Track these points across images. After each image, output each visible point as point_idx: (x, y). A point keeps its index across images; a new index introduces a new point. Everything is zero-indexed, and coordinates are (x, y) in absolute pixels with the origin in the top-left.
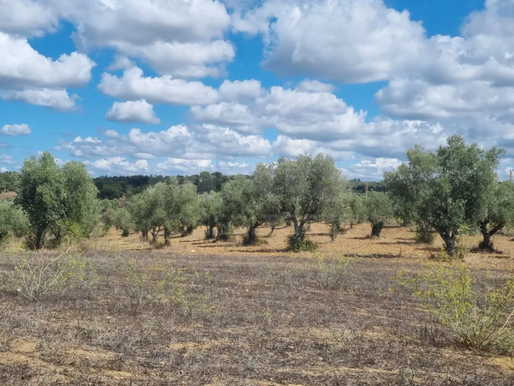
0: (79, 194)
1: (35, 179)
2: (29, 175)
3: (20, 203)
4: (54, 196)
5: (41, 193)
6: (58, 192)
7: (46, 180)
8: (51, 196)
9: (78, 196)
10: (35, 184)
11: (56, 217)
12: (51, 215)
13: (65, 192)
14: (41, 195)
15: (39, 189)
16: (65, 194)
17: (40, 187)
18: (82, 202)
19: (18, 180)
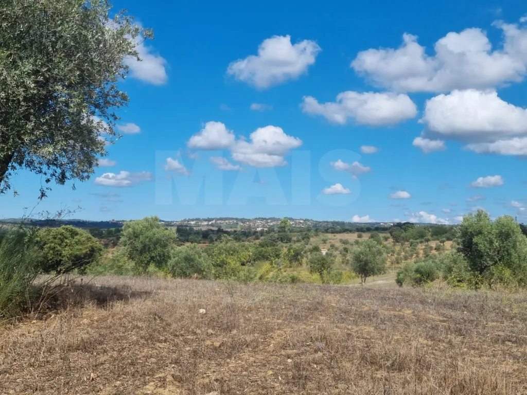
0: (509, 244)
1: (471, 232)
2: (466, 228)
3: (462, 251)
4: (488, 246)
5: (477, 243)
6: (491, 242)
7: (480, 233)
8: (485, 246)
9: (509, 245)
10: (472, 235)
11: (491, 263)
12: (486, 262)
13: (497, 242)
14: (476, 244)
15: (475, 240)
16: (497, 244)
17: (476, 237)
18: (512, 251)
19: (459, 233)
